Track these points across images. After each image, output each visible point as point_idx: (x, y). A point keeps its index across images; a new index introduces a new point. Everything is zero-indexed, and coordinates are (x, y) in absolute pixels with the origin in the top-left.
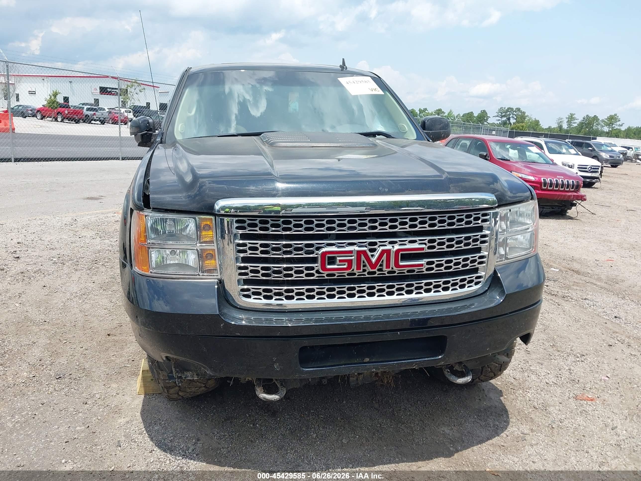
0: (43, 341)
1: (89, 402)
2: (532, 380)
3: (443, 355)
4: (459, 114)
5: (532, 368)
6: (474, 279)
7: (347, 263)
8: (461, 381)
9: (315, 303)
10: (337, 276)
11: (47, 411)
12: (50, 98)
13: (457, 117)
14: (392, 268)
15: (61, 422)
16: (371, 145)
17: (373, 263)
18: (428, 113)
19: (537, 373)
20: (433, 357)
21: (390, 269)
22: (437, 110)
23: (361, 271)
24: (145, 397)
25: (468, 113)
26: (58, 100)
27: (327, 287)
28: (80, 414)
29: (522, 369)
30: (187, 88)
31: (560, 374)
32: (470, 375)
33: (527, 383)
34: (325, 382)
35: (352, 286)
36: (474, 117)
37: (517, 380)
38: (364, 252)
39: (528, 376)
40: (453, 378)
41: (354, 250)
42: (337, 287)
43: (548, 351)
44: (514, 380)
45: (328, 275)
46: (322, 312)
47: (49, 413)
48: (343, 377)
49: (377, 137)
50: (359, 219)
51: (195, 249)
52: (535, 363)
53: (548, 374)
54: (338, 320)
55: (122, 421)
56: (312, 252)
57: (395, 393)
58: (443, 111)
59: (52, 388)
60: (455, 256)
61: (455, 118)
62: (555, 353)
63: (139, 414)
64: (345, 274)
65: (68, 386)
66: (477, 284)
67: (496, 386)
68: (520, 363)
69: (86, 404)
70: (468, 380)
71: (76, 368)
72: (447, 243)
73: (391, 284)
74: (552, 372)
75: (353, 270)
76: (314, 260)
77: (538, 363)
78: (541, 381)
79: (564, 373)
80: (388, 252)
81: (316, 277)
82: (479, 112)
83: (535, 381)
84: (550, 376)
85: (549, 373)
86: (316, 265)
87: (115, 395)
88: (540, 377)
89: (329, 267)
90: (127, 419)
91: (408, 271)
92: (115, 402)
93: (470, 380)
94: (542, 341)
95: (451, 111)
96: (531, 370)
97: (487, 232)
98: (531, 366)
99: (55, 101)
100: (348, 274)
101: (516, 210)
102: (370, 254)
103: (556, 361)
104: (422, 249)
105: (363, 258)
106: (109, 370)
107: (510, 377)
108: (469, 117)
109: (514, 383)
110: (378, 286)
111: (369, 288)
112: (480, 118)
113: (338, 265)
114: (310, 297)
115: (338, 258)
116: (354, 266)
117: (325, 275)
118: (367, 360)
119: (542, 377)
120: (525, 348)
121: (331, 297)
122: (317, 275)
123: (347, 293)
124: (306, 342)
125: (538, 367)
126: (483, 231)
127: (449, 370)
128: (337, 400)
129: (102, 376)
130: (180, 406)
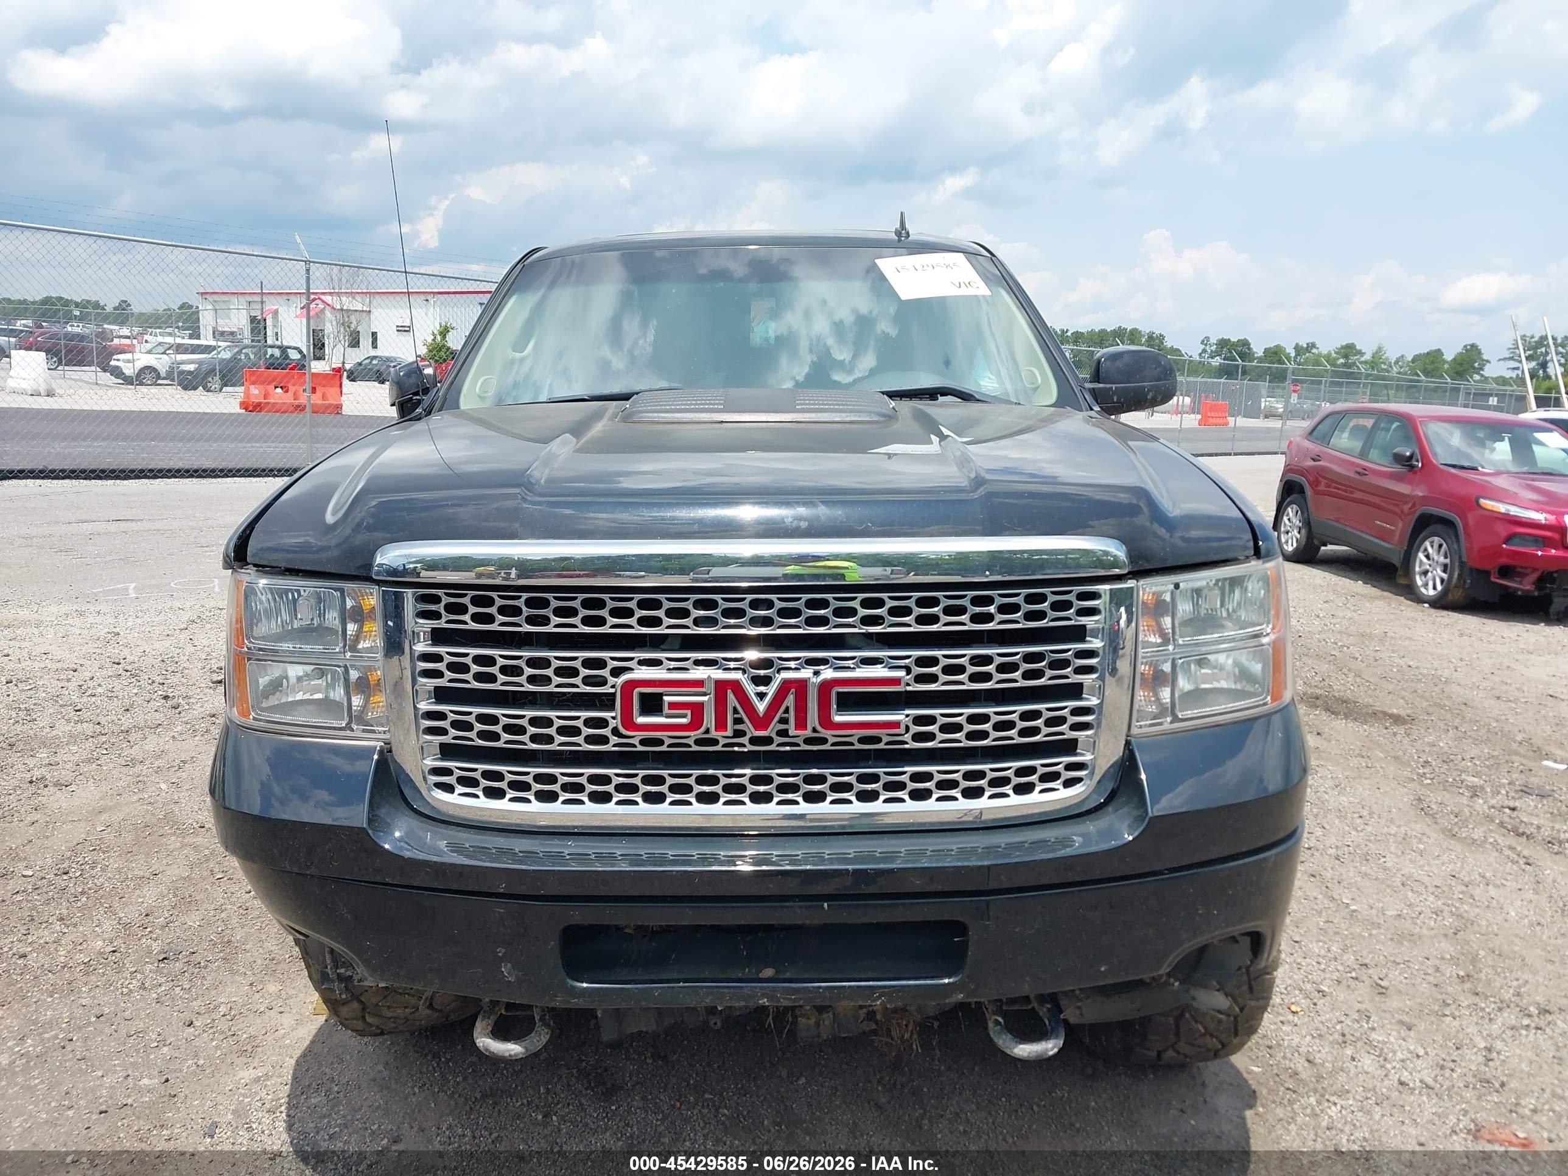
0: (177, 872)
1: (197, 1024)
2: (1360, 1070)
3: (960, 977)
4: (1402, 356)
5: (1374, 1036)
6: (1063, 772)
7: (689, 712)
8: (1025, 1050)
9: (611, 812)
10: (669, 746)
11: (102, 1032)
12: (433, 340)
13: (1396, 363)
14: (815, 730)
15: (116, 1062)
16: (881, 419)
17: (761, 715)
18: (1320, 355)
19: (1386, 1050)
20: (932, 978)
21: (808, 733)
22: (1343, 347)
23: (729, 733)
24: (326, 1021)
25: (1428, 353)
26: (450, 344)
27: (642, 773)
28: (166, 1049)
29: (1343, 1035)
30: (511, 296)
31: (1454, 1061)
32: (1057, 1037)
33: (1342, 1078)
34: (716, 1022)
35: (710, 772)
36: (1445, 361)
37: (1315, 1064)
38: (736, 685)
39: (1353, 1059)
40: (1005, 1041)
41: (709, 677)
42: (671, 775)
43: (1443, 990)
44: (1306, 1064)
45: (643, 742)
46: (627, 838)
47: (102, 1040)
48: (781, 1014)
49: (941, 399)
50: (724, 599)
51: (341, 664)
52: (1390, 1023)
53: (1418, 1056)
54: (678, 860)
55: (246, 1075)
56: (603, 682)
57: (949, 1068)
58: (1358, 347)
59: (138, 981)
60: (998, 704)
61: (1391, 367)
62: (1462, 998)
63: (293, 1062)
64: (691, 742)
65: (173, 981)
66: (1069, 783)
67: (1245, 1075)
68: (1343, 1019)
69: (189, 1026)
70: (1047, 1050)
71: (212, 940)
72: (972, 669)
73: (815, 771)
74: (1432, 1053)
75: (707, 731)
76: (606, 702)
77: (1401, 1022)
78: (1386, 1076)
79: (1467, 1058)
80: (802, 685)
81: (614, 746)
82: (1459, 349)
83: (1367, 1073)
84: (1420, 1062)
85: (1421, 1052)
86: (613, 714)
87: (262, 1009)
88: (1390, 1063)
89: (641, 720)
90: (260, 1073)
91: (862, 740)
92: (253, 1027)
93: (1056, 1050)
94: (1438, 962)
95: (1380, 349)
96: (1369, 1042)
97: (1096, 644)
98: (1373, 1029)
99: (444, 346)
100: (698, 742)
101: (1192, 585)
102: (751, 689)
103: (1456, 1023)
104: (896, 681)
105: (732, 700)
106: (280, 949)
107: (1296, 1054)
108: (1430, 362)
109: (1304, 1075)
110: (779, 775)
111: (755, 780)
112: (1461, 364)
113: (668, 717)
114: (602, 798)
115: (665, 698)
116: (709, 719)
117: (635, 741)
118: (769, 972)
119: (1394, 1064)
120: (1376, 978)
121: (655, 798)
122: (614, 740)
123: (695, 792)
124: (578, 915)
125: (1394, 1033)
126: (1088, 639)
127: (1000, 1019)
128: (784, 1073)
129: (259, 962)
130: (396, 1051)
